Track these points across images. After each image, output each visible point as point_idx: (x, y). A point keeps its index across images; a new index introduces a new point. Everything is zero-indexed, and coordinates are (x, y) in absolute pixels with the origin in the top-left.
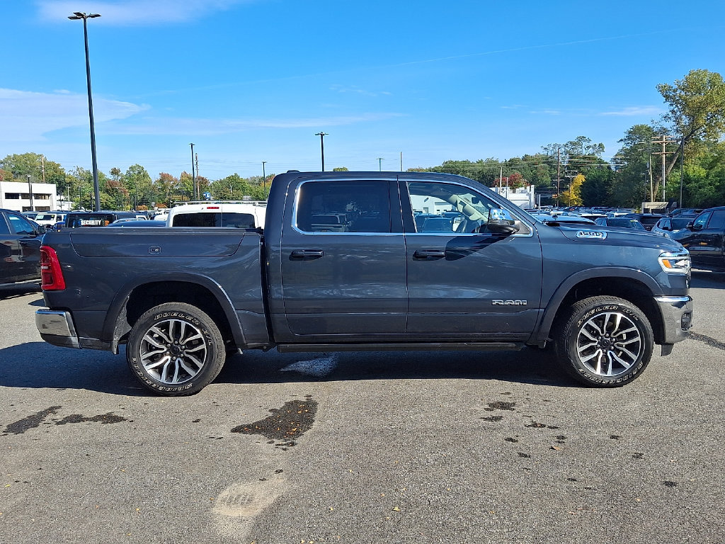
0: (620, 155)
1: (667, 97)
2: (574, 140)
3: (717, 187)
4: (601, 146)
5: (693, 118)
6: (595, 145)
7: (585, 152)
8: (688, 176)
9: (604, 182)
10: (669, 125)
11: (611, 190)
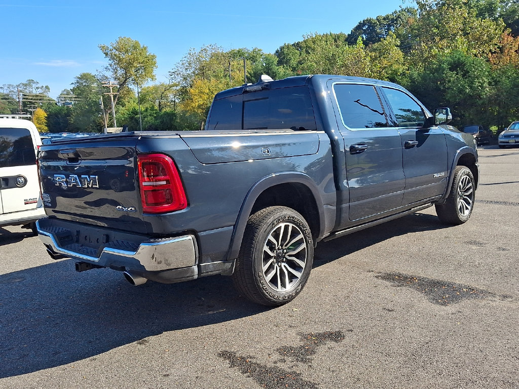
0: (64, 94)
1: (106, 54)
2: (25, 82)
3: (155, 117)
4: (47, 87)
5: (126, 69)
6: (43, 87)
7: (35, 92)
8: (135, 109)
9: (65, 114)
10: (109, 74)
11: (72, 121)
